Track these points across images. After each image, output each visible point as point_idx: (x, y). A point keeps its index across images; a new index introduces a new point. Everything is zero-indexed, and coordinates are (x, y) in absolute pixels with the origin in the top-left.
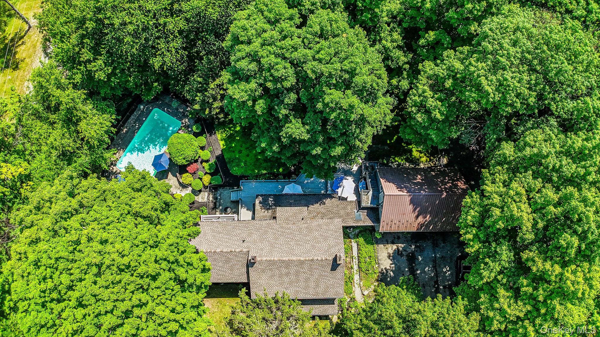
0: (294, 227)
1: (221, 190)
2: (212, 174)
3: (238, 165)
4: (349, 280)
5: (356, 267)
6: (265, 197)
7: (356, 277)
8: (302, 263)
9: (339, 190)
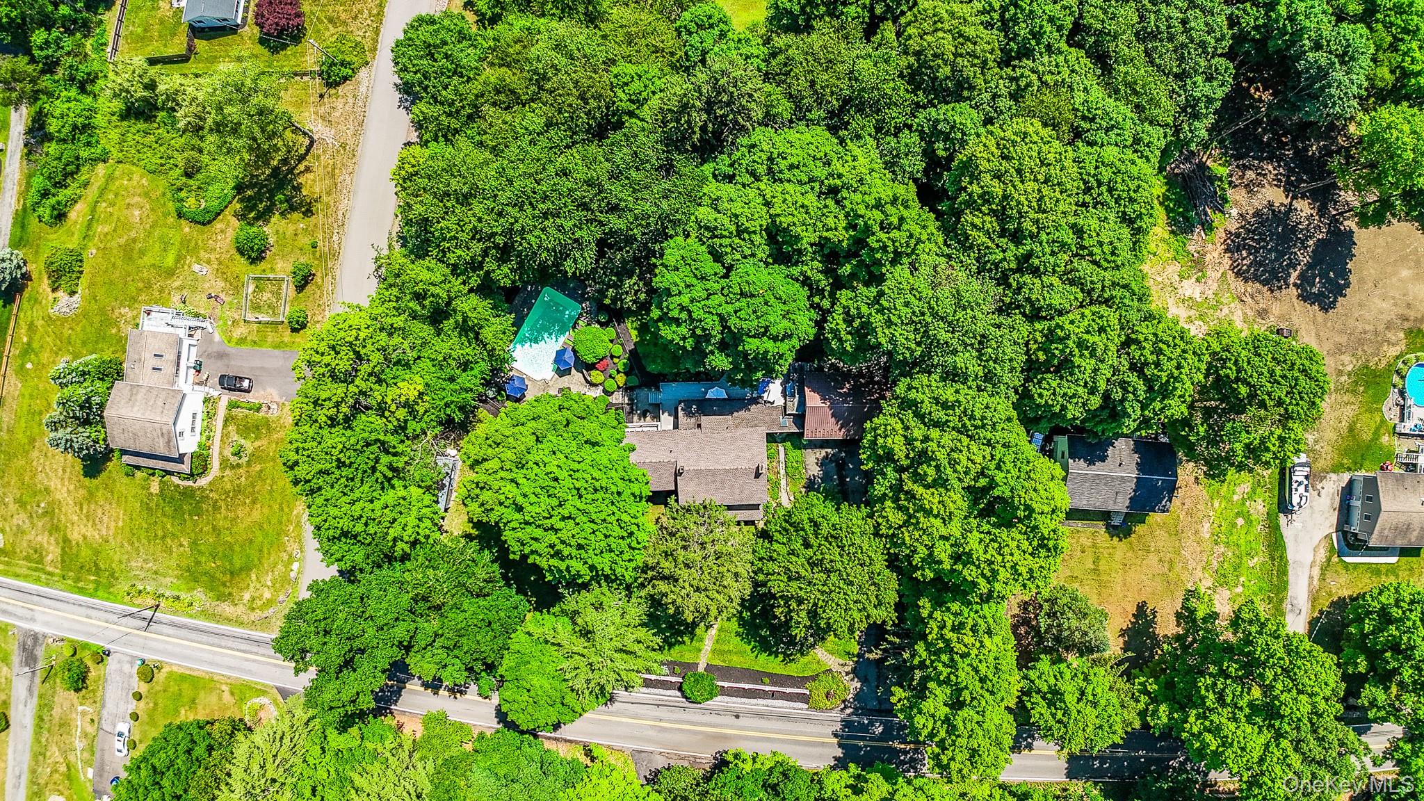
0: (718, 436)
1: (637, 391)
2: (626, 374)
3: (654, 362)
4: (776, 485)
5: (782, 472)
6: (688, 403)
7: (783, 482)
8: (727, 471)
9: (765, 395)
